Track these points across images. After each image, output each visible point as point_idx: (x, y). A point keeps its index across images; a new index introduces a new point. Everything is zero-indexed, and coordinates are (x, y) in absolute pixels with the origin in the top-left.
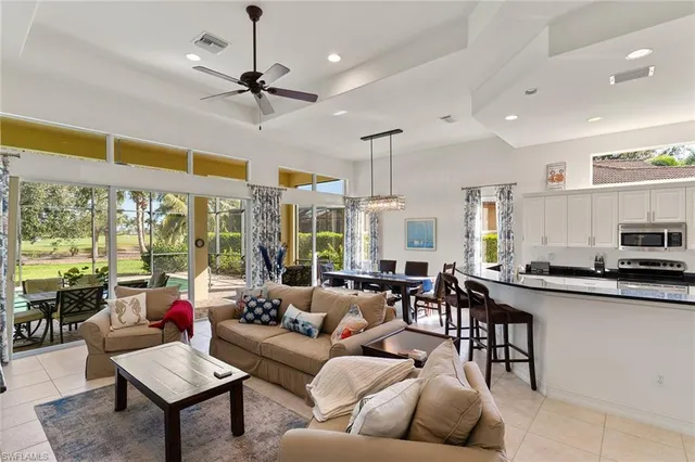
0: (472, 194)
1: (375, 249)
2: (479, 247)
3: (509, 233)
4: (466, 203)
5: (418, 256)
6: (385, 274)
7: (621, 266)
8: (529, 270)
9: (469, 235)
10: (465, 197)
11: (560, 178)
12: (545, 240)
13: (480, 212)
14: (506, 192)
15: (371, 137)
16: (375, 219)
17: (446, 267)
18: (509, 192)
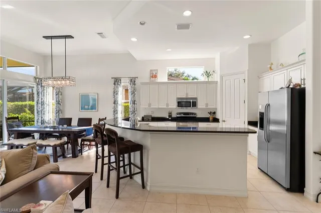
0: (117, 81)
1: (58, 111)
2: (120, 109)
3: (134, 101)
4: (114, 86)
5: (86, 115)
6: (61, 126)
7: (178, 116)
8: (143, 120)
9: (115, 102)
10: (113, 82)
11: (156, 76)
12: (150, 105)
13: (121, 91)
14: (133, 81)
15: (51, 37)
16: (59, 93)
17: (100, 120)
18: (134, 81)
